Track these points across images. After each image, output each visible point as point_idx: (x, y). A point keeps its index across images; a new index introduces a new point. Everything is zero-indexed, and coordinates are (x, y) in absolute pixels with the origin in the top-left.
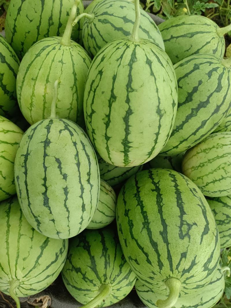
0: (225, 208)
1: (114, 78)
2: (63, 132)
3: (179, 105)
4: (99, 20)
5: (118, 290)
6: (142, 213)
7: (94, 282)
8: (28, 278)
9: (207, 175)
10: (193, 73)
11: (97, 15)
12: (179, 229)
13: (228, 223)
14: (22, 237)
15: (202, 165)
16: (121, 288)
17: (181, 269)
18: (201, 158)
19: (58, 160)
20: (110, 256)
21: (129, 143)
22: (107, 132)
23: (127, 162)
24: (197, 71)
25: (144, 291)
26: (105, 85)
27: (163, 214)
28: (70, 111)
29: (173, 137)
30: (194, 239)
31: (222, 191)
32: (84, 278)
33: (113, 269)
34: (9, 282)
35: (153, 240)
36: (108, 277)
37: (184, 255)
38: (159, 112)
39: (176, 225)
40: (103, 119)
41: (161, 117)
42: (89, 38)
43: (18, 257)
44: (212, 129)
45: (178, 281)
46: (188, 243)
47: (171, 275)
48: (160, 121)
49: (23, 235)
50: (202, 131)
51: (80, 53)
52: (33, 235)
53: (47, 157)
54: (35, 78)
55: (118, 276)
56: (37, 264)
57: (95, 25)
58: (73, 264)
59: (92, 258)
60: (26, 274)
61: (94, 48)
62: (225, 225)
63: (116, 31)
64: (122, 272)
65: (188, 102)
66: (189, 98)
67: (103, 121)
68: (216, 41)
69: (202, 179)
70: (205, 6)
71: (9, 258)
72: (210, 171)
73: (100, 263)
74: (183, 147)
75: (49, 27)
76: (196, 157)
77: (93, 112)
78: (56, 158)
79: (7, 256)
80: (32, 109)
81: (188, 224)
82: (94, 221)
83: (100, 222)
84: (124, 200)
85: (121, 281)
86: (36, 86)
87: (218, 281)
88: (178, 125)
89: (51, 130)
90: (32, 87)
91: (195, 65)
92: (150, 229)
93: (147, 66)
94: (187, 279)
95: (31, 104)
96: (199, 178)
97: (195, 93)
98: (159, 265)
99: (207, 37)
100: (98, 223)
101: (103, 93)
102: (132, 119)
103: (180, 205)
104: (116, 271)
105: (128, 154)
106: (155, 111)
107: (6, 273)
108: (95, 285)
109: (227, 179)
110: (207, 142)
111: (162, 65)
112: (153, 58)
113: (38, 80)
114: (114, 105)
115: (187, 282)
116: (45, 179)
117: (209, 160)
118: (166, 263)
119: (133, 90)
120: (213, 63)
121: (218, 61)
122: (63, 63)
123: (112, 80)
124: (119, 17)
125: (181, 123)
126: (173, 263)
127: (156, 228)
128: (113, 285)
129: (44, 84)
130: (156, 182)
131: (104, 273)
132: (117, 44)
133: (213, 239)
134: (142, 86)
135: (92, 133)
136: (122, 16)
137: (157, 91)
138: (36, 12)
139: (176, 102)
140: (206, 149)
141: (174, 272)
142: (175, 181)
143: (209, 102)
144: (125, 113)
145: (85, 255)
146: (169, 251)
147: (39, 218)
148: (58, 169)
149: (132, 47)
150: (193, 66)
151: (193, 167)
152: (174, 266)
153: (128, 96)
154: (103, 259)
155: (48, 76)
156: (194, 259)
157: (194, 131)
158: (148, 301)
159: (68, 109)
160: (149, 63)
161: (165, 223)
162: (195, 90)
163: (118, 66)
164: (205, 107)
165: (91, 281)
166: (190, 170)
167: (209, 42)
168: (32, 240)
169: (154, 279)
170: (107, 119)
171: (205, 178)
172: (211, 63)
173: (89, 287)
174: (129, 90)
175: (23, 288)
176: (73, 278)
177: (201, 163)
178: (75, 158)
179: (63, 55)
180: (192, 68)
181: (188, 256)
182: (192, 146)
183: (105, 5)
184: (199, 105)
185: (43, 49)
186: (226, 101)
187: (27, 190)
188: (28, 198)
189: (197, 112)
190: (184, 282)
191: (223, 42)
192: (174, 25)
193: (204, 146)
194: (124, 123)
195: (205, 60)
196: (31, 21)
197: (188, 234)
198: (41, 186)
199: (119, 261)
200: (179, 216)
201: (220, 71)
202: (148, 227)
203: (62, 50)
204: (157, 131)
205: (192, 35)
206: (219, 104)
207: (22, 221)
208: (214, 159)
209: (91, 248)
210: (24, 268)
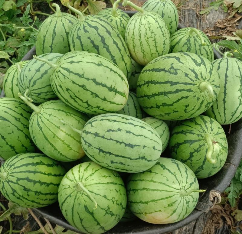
0: (180, 44)
1: (74, 82)
2: (92, 125)
3: (99, 53)
4: (32, 86)
5: (212, 130)
6: (159, 95)
7: (201, 144)
8: (182, 182)
9: (151, 50)
10: (82, 41)
11: (28, 87)
12: (172, 74)
13: (190, 44)
14: (153, 180)
15: (143, 51)
16: (211, 128)
17: (194, 79)
18: (138, 50)
19: (108, 131)
20: (187, 129)
21: (111, 87)
22: (101, 98)
23: (123, 94)
24: (82, 38)
25: (225, 116)
26: (75, 89)
27: (162, 82)
28: (80, 122)
29: (118, 64)
30: (179, 67)
31: (164, 43)
32: (197, 151)
33: (196, 129)
34: (180, 196)
35: (174, 92)
36: (200, 133)
37: (186, 75)
38: (99, 65)
39: (169, 75)
40: (93, 97)
41: (102, 65)
42: (39, 96)
43: (165, 184)
44: (120, 38)
45: (202, 83)
46: (181, 71)
47: (197, 86)
48: (105, 66)
49: (152, 179)
50: (120, 45)
51: (47, 104)
52: (154, 173)
53: (105, 137)
54: (54, 135)
55: (202, 127)
56: (173, 174)
57: (34, 90)
58: (187, 159)
59: (185, 142)
60: (178, 183)
61: (46, 95)
62: (192, 47)
63: (43, 78)
64: (200, 124)
65: (98, 48)
66: (96, 47)
67: (94, 98)
68: (64, 19)
69: (153, 53)
70: (26, 15)
71: (164, 190)
72: (148, 47)
73: (190, 137)
74: (127, 60)
75: (20, 122)
76: (137, 54)
77: (87, 102)
78: (107, 132)
79: (162, 192)
80: (71, 148)
81: (171, 68)
82: (161, 135)
83: (164, 131)
84: (150, 108)
85: (206, 126)
86: (59, 137)
87: (229, 62)
88: (111, 58)
89: (89, 131)
90: (58, 139)
91: (77, 38)
92: (168, 92)
93: (73, 64)
94: (202, 77)
95: (68, 146)
96: (152, 55)
97: (95, 43)
98: (190, 92)
99: (60, 24)
100: (163, 133)
101: (79, 92)
102: (99, 80)
103: (160, 70)
104: (198, 127)
105: (118, 91)
106: (98, 67)
107: (173, 196)
108: (204, 145)
109: (156, 38)
110: (129, 43)
111: (75, 56)
112: (70, 60)
113: (55, 134)
114: (87, 88)
115: (204, 78)
116: (117, 142)
117: (141, 46)
118: (189, 87)
119: (83, 75)
120: (80, 27)
121: (79, 23)
122: (51, 115)
123: (74, 84)
124: (35, 74)
125: (110, 56)
126: (190, 82)
127: (168, 88)
128: (207, 132)
129: (59, 130)
130: (144, 83)
131: (197, 135)
132: (55, 76)
133: (184, 56)
134: (83, 69)
135: (99, 109)
136: (35, 72)
137: (88, 62)
138: (9, 127)
139: (97, 55)
140: (133, 46)
141: (195, 83)
142: (146, 71)
143: (103, 36)
144: (94, 83)
145: (182, 147)
146: (182, 83)
147: (141, 156)
148: (114, 132)
149: (60, 69)
150: (77, 39)
151: (144, 57)
152: (192, 82)
153: (85, 78)
154: (187, 134)
155: (56, 126)
156: (190, 70)
157: (118, 50)
158: (233, 116)
159: (79, 123)
160: (72, 62)
161: (167, 81)
162: (92, 42)
163: (69, 79)
164: (105, 39)
165: (200, 146)
166: (145, 60)
167: (63, 24)
168: (157, 173)
169: (199, 98)
170: (94, 95)
171: (152, 52)
172: (79, 29)
173: (204, 150)
174: (82, 76)
175: (188, 189)
176: (197, 161)
177: (142, 51)
178: (111, 121)
179: (46, 113)
180: (78, 41)
181: (188, 73)
182: (128, 53)
183: (24, 80)
184: (102, 42)
185: (38, 124)
186: (105, 26)
187: (121, 156)
188: (126, 157)
189: (106, 45)
190: (204, 80)
191: (65, 15)
192: (43, 43)
193: (131, 47)
194: (99, 85)
195: (76, 31)
196: (13, 132)
197: (176, 70)
198: (121, 145)
199: (193, 124)
200: (165, 72)
201: (86, 25)
202: (167, 93)
203: (43, 113)
204: (109, 70)
205: (55, 33)
206: (105, 30)
207: (143, 179)
208: (141, 43)
209: (179, 142)
210: (173, 182)
